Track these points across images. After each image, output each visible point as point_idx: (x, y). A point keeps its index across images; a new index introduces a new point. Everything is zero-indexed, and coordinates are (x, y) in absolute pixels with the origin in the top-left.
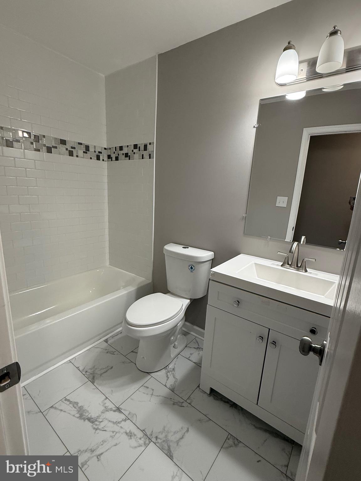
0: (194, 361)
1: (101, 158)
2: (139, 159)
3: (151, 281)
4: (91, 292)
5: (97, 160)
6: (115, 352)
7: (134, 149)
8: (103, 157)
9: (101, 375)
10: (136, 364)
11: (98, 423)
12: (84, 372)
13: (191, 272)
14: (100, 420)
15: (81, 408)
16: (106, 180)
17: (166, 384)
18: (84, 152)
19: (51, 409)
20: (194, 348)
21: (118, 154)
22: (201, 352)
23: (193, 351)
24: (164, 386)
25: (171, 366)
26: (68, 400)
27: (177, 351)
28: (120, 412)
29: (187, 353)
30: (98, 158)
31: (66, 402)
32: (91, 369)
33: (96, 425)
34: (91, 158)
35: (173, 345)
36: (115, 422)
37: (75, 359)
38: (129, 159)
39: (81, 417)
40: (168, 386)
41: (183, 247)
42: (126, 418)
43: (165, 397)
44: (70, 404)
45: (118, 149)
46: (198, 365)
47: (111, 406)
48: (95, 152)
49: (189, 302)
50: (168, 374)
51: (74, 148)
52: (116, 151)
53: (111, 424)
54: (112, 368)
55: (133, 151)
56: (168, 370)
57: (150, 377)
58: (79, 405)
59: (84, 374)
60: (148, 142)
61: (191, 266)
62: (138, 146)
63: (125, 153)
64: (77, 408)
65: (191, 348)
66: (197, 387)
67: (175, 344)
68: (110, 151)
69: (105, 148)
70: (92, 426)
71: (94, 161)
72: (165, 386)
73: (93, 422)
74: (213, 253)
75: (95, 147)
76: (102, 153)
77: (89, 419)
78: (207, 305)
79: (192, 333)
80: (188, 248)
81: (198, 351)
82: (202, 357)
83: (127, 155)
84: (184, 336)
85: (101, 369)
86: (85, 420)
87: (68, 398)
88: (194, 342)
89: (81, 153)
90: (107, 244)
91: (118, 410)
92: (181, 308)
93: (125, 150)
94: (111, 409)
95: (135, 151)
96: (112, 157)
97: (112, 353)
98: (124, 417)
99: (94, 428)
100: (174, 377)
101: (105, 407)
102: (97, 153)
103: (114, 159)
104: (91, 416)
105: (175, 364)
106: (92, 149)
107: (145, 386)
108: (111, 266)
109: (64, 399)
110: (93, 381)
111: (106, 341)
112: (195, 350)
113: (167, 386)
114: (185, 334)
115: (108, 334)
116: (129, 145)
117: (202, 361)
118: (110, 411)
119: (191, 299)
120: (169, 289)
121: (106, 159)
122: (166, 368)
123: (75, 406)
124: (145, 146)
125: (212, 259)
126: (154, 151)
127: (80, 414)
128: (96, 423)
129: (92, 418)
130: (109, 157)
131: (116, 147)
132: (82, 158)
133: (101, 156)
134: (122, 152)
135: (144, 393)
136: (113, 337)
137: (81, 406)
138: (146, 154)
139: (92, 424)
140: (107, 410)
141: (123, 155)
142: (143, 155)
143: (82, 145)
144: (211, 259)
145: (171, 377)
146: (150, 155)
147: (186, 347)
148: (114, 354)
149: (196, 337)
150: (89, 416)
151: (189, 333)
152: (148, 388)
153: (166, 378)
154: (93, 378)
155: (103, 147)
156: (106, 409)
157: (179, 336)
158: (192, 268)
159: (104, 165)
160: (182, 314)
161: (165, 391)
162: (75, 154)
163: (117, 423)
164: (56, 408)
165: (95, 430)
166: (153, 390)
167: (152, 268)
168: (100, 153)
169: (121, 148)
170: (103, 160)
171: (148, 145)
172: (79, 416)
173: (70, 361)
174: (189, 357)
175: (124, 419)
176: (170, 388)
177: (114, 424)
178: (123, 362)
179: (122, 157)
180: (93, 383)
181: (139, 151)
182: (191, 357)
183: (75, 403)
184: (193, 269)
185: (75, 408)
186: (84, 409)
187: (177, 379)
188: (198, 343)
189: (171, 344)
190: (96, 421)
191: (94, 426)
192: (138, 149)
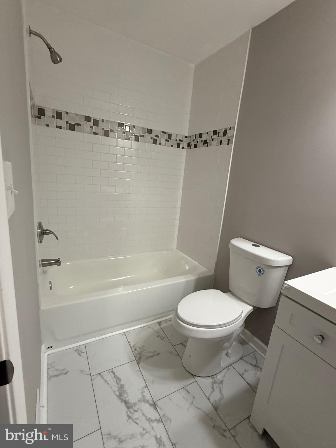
0: (248, 381)
1: (181, 146)
2: (217, 145)
3: (213, 274)
4: (156, 271)
5: (177, 147)
6: (165, 338)
7: (213, 135)
8: (183, 145)
9: (147, 358)
10: (182, 359)
11: (133, 412)
12: (133, 349)
13: (259, 275)
14: (136, 409)
15: (122, 386)
16: (183, 167)
17: (210, 398)
18: (166, 140)
19: (99, 376)
20: (251, 364)
21: (198, 142)
22: (259, 373)
23: (250, 367)
24: (207, 399)
25: (219, 377)
26: (114, 373)
27: (230, 360)
28: (155, 408)
29: (241, 367)
30: (178, 146)
31: (112, 374)
32: (140, 348)
33: (131, 412)
34: (172, 146)
35: (226, 352)
36: (148, 418)
37: (129, 332)
38: (207, 146)
39: (120, 396)
40: (212, 400)
41: (253, 245)
42: (159, 420)
43: (206, 414)
44: (114, 377)
45: (198, 136)
46: (253, 389)
47: (148, 397)
48: (176, 140)
49: (251, 310)
50: (215, 385)
51: (158, 136)
52: (195, 138)
53: (143, 419)
54: (158, 354)
55: (212, 137)
56: (215, 380)
57: (193, 380)
58: (122, 383)
59: (133, 351)
60: (228, 127)
61: (259, 269)
62: (218, 132)
63: (204, 140)
64: (119, 385)
65: (246, 362)
66: (247, 418)
67: (228, 352)
68: (190, 139)
69: (186, 136)
70: (127, 412)
71: (175, 149)
72: (209, 399)
73: (128, 408)
74: (291, 258)
75: (177, 135)
76: (182, 141)
77: (126, 403)
78: (274, 325)
79: (251, 344)
80: (259, 246)
81: (256, 370)
82: (259, 380)
83: (205, 142)
84: (240, 345)
85: (149, 352)
86: (122, 402)
87: (114, 370)
88: (252, 357)
89: (163, 141)
90: (177, 229)
91: (154, 405)
92: (240, 315)
93: (204, 138)
94: (148, 402)
95: (214, 137)
96: (191, 145)
97: (163, 338)
98: (158, 418)
99: (128, 416)
100: (221, 393)
101: (143, 396)
102: (178, 141)
103: (193, 146)
104: (128, 400)
105: (225, 376)
106: (173, 137)
107: (186, 390)
108: (178, 250)
109: (111, 370)
110: (139, 361)
111: (160, 323)
112: (251, 367)
113: (210, 400)
114: (242, 343)
115: (162, 317)
116: (209, 132)
117: (258, 384)
118: (146, 403)
119: (254, 307)
120: (231, 287)
121: (186, 146)
122: (213, 376)
123: (118, 381)
124: (225, 132)
125: (290, 266)
126: (233, 136)
127: (119, 393)
128: (131, 410)
129: (129, 403)
130: (189, 145)
131: (196, 135)
132: (164, 145)
133: (182, 144)
134: (201, 139)
135: (184, 397)
136: (166, 322)
137: (122, 385)
138: (225, 140)
139: (127, 410)
140: (143, 400)
141: (202, 142)
142: (221, 141)
143: (165, 133)
144: (288, 265)
145: (217, 391)
146: (229, 140)
147: (241, 359)
148: (164, 340)
149: (255, 351)
150: (127, 399)
151: (248, 344)
152: (189, 393)
153: (211, 390)
154: (140, 359)
155: (184, 136)
156: (143, 398)
157: (234, 343)
158: (260, 271)
159: (183, 152)
160: (240, 322)
161: (206, 406)
162: (158, 142)
163: (150, 420)
164: (102, 377)
165: (128, 418)
166: (194, 398)
167: (215, 260)
168: (181, 141)
169: (201, 135)
170: (183, 148)
171: (228, 130)
172: (118, 394)
173: (125, 334)
174: (243, 374)
175: (158, 419)
176: (213, 403)
177: (147, 419)
178: (170, 352)
179: (200, 144)
180: (138, 364)
181: (218, 137)
182: (245, 374)
183: (119, 378)
184: (262, 272)
185: (117, 384)
186: (124, 389)
187: (223, 396)
188: (256, 359)
189: (223, 350)
190: (132, 408)
191: (129, 413)
192: (217, 135)
